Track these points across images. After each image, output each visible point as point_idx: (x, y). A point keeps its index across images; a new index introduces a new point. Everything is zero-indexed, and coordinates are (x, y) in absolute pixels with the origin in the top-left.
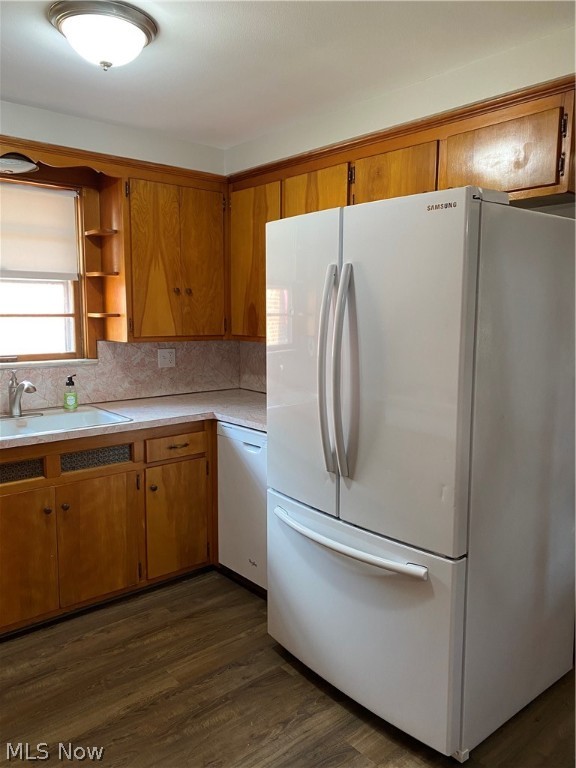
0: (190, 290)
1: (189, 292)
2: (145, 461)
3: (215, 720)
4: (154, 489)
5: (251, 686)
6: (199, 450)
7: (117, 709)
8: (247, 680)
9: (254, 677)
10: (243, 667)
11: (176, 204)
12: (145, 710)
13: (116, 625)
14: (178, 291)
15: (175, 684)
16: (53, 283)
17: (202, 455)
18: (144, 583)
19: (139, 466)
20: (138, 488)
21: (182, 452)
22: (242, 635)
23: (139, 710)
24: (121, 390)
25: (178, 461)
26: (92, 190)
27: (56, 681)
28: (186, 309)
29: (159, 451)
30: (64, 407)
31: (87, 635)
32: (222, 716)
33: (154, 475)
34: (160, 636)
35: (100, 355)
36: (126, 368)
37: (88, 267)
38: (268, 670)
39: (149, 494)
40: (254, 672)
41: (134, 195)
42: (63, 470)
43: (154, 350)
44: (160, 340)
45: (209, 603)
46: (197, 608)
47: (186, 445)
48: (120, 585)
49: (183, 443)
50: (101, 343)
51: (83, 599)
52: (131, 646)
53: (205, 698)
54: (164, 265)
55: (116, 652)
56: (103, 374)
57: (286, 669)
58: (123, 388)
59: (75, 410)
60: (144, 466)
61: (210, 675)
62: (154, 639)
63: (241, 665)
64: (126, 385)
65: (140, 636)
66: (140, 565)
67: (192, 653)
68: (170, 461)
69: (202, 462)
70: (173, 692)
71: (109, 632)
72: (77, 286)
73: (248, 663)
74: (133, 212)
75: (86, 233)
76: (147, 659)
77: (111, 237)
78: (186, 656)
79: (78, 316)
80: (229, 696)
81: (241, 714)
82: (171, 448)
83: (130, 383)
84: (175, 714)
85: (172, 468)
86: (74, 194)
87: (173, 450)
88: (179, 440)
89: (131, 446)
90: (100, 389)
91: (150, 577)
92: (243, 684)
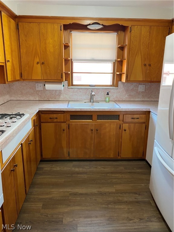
0: (150, 64)
1: (150, 65)
2: (123, 121)
3: (120, 207)
4: (125, 130)
5: (136, 202)
6: (143, 121)
7: (95, 191)
8: (136, 200)
9: (139, 200)
10: (137, 195)
11: (149, 33)
12: (102, 194)
13: (107, 167)
14: (145, 65)
15: (114, 190)
16: (108, 63)
17: (144, 123)
18: (119, 158)
19: (121, 122)
20: (120, 129)
21: (136, 120)
22: (143, 185)
23: (100, 193)
24: (125, 98)
25: (135, 123)
26: (122, 32)
27: (86, 176)
28: (148, 71)
29: (128, 118)
30: (106, 101)
31: (99, 167)
32: (122, 207)
33: (125, 126)
34: (117, 175)
35: (119, 86)
36: (127, 91)
37: (118, 58)
38: (145, 200)
39: (123, 131)
40: (140, 198)
41: (133, 31)
42: (98, 119)
43: (137, 85)
44: (140, 82)
45: (138, 171)
46: (133, 171)
47: (138, 118)
48: (112, 156)
49: (137, 117)
50: (119, 82)
51: (100, 157)
52: (108, 175)
53: (120, 199)
54: (141, 55)
55: (103, 175)
56: (119, 92)
57: (151, 202)
58: (125, 97)
59: (109, 102)
60: (123, 123)
61: (125, 193)
62: (115, 175)
63: (137, 194)
64: (127, 96)
65: (112, 173)
66: (119, 152)
67: (123, 184)
68: (132, 123)
69: (144, 125)
70: (112, 193)
71: (105, 168)
72: (114, 64)
73: (139, 195)
74: (132, 38)
75: (118, 46)
76: (110, 180)
77: (125, 47)
78: (122, 184)
79: (114, 73)
80: (128, 202)
81: (129, 209)
82: (132, 118)
83: (128, 96)
84: (109, 199)
85: (132, 125)
86: (116, 33)
87: (133, 119)
88: (135, 116)
89: (119, 116)
90: (118, 97)
91: (121, 157)
92: (134, 200)
